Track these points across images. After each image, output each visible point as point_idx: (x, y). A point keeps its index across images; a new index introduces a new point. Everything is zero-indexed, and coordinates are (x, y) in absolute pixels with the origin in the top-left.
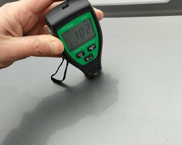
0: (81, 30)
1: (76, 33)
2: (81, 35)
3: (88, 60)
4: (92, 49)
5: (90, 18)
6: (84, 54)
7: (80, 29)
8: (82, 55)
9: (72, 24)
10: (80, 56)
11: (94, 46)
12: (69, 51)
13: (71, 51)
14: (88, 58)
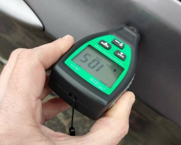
0: (92, 65)
1: (97, 70)
2: (97, 64)
3: (122, 44)
4: (106, 44)
5: (72, 60)
6: (118, 52)
7: (90, 67)
8: (120, 53)
9: (90, 80)
10: (122, 55)
11: (102, 43)
12: (124, 71)
13: (122, 69)
14: (120, 45)
